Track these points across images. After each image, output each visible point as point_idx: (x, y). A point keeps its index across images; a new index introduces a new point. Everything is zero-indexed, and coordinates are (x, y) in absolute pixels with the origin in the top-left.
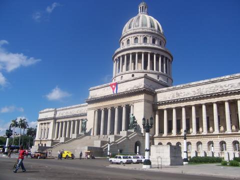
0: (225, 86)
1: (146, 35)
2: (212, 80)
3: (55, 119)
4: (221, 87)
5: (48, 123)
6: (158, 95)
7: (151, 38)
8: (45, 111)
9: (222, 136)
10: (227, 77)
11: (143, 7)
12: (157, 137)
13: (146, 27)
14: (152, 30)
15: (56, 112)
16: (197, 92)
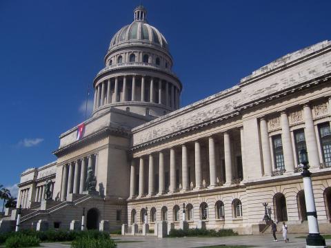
0: (209, 112)
1: (132, 51)
2: (194, 105)
3: (35, 182)
4: (205, 114)
5: (28, 189)
6: (135, 136)
7: (141, 54)
8: (26, 172)
9: (203, 195)
10: (212, 97)
11: (138, 12)
12: (131, 201)
13: (135, 40)
14: (143, 43)
15: (36, 172)
16: (176, 126)
